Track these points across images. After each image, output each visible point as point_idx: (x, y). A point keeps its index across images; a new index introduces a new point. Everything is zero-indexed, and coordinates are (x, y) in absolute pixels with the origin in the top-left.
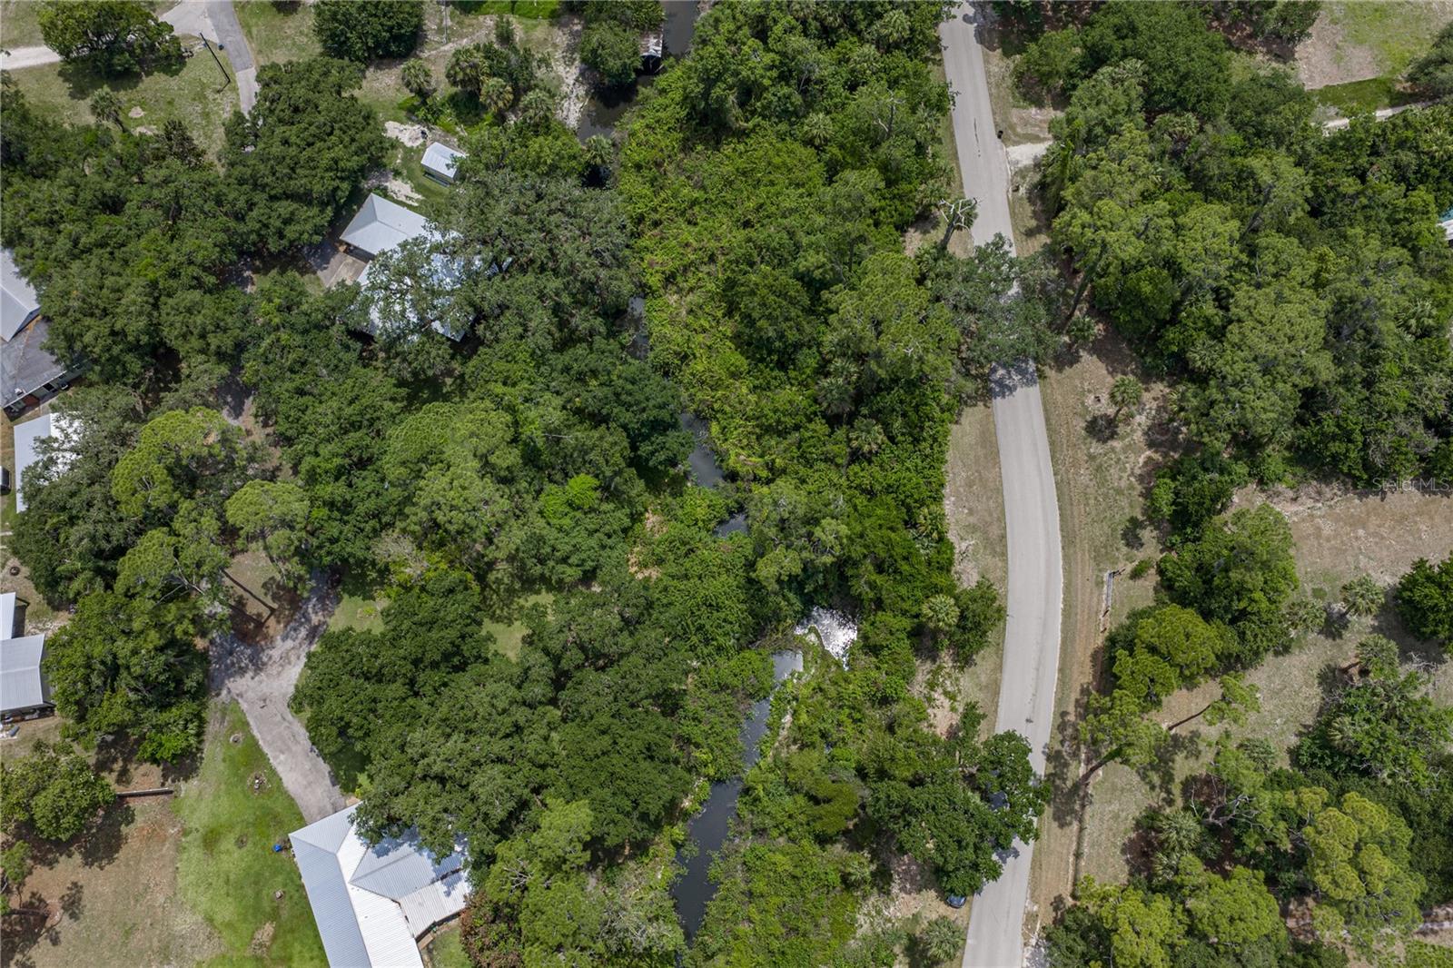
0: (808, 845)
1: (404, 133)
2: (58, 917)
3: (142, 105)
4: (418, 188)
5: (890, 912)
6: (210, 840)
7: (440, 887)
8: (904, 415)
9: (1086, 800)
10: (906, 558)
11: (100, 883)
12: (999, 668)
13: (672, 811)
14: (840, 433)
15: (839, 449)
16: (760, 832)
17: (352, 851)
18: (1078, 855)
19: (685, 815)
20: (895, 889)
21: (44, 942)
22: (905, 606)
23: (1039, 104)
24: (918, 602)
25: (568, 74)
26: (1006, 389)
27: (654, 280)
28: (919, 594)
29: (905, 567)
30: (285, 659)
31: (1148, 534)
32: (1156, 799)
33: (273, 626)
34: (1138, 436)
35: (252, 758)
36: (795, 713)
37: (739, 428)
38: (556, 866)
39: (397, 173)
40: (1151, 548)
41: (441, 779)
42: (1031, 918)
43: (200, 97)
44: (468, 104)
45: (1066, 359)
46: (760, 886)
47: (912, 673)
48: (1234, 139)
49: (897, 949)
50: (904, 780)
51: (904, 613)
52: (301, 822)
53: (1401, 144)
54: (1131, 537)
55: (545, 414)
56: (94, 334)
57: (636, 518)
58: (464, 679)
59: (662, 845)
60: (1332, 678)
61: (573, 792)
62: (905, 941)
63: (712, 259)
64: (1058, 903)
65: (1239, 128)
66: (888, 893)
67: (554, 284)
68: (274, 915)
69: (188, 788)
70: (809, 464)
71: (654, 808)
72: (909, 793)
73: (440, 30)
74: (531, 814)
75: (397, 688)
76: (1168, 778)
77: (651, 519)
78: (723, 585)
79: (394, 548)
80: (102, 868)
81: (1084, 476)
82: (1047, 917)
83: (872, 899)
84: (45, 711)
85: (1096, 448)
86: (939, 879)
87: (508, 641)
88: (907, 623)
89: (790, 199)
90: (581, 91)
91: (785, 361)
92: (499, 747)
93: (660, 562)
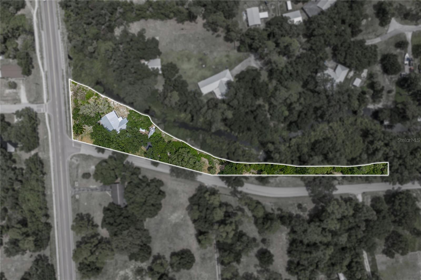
0: (227, 152)
1: (365, 73)
2: (216, 34)
3: (372, 20)
4: (352, 78)
5: (217, 164)
6: (227, 56)
7: (220, 94)
8: (300, 170)
9: (234, 197)
10: (274, 169)
11: (221, 40)
12: (256, 184)
13: (232, 130)
14: (297, 159)
15: (294, 158)
16: (229, 144)
17: (225, 80)
18: (225, 195)
19: (231, 132)
20: (220, 165)
22: (266, 169)
23: (372, 201)
24: (267, 171)
25: (380, 106)
26: (308, 190)
27: (331, 124)
28: (268, 171)
29: (272, 169)
30: (257, 64)
31: (279, 212)
32: (234, 208)
33: (263, 61)
34: (298, 213)
35: (240, 61)
36: (248, 150)
37: (300, 141)
38: (223, 113)
39: (355, 73)
40: (277, 212)
41: (236, 94)
42: (216, 186)
43: (374, 31)
44: (372, 85)
45: (314, 201)
46: (221, 144)
47: (255, 170)
48: (359, 237)
49: (211, 165)
50: (236, 166)
51: (265, 169)
52: (230, 70)
53: (357, 268)
54: (279, 209)
55: (298, 107)
56: (314, 26)
57: (282, 122)
58: (252, 96)
59: (226, 128)
60: (254, 240)
61: (234, 115)
62: (212, 166)
63: (335, 135)
64: (218, 191)
65: (362, 238)
66: (220, 164)
67: (325, 107)
68: (216, 68)
69: (236, 51)
70: (291, 153)
71: (232, 127)
72: (234, 167)
73: (391, 78)
74: (231, 109)
75: (250, 86)
76: (238, 210)
77: (282, 125)
78: (269, 137)
79: (274, 82)
80: (223, 39)
81: (290, 202)
82: (217, 189)
83: (219, 162)
84: (248, 25)
85: (296, 205)
86: (221, 172)
87: (260, 101)
88: (263, 169)
89: (348, 151)
90: (376, 108)
91: (313, 149)
92: (241, 103)
93: (274, 127)
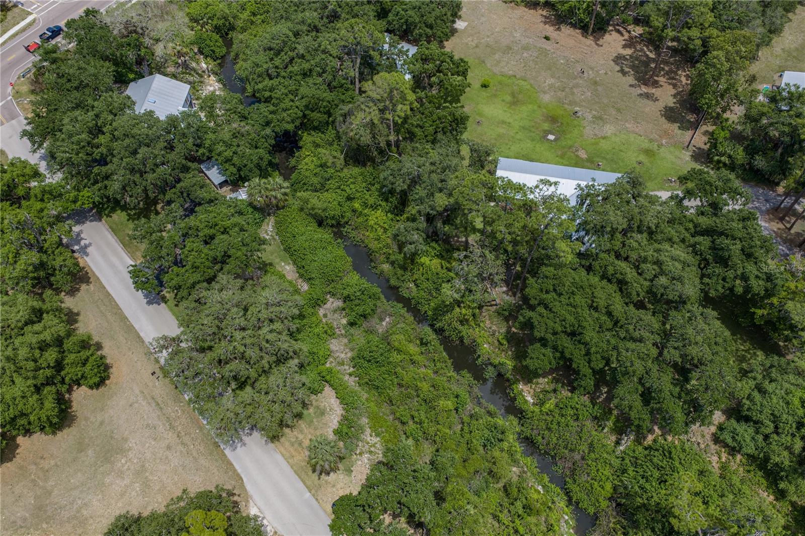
2: (644, 90)
5: (365, 459)
6: (649, 152)
21: (635, 82)
66: (376, 466)
68: (590, 160)
69: (686, 155)
80: (660, 111)
